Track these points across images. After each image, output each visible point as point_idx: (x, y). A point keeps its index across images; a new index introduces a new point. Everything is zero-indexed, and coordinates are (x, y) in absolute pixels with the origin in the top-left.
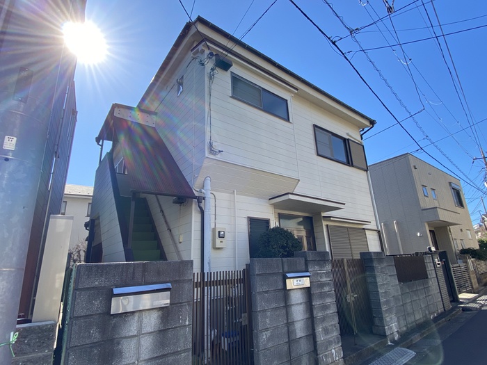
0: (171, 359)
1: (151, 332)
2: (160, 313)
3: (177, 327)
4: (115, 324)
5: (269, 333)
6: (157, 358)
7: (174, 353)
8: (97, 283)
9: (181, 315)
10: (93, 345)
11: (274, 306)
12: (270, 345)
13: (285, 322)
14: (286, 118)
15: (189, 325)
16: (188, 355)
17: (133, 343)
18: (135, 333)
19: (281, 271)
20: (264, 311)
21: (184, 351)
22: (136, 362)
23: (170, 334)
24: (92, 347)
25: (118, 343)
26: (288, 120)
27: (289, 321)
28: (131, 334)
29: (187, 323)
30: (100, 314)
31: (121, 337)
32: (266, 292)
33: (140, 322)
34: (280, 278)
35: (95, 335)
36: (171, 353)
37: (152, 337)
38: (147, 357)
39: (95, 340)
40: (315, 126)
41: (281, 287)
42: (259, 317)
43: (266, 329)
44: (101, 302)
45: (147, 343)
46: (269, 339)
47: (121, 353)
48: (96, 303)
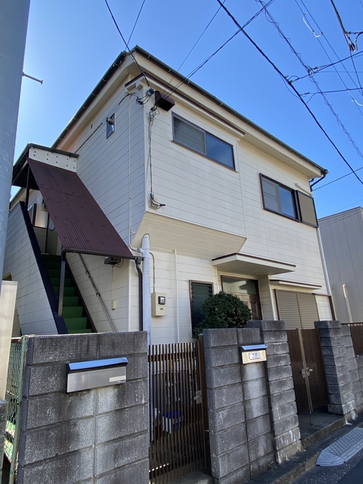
0: (128, 441)
1: (108, 412)
2: (116, 390)
3: (133, 407)
4: (71, 402)
5: (225, 413)
6: (114, 440)
7: (130, 435)
8: (51, 358)
9: (137, 393)
10: (50, 427)
11: (229, 382)
12: (227, 425)
13: (242, 400)
14: (232, 166)
15: (145, 404)
16: (145, 437)
17: (90, 424)
18: (92, 413)
19: (236, 343)
20: (220, 388)
21: (141, 433)
22: (93, 446)
23: (127, 414)
24: (48, 429)
25: (75, 425)
26: (233, 168)
27: (246, 399)
28: (87, 414)
29: (143, 402)
30: (55, 392)
31: (77, 418)
32: (222, 367)
33: (96, 401)
34: (235, 351)
35: (51, 416)
36: (128, 436)
37: (108, 417)
38: (104, 440)
39: (52, 422)
40: (261, 176)
41: (236, 361)
42: (215, 395)
43: (223, 409)
44: (56, 379)
45: (104, 424)
46: (225, 420)
47: (78, 435)
48: (52, 380)
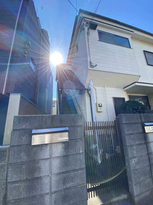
0: (72, 174)
1: (58, 157)
2: (63, 145)
3: (74, 154)
4: (35, 150)
5: (136, 160)
6: (63, 173)
7: (74, 170)
8: (24, 127)
9: (77, 147)
10: (22, 163)
11: (138, 142)
12: (138, 167)
13: (146, 152)
14: (129, 46)
15: (82, 153)
16: (83, 172)
17: (47, 163)
18: (48, 157)
19: (140, 121)
20: (132, 146)
21: (80, 169)
22: (50, 175)
23: (71, 158)
25: (38, 163)
27: (149, 152)
28: (46, 157)
29: (81, 152)
30: (26, 144)
31: (40, 159)
32: (132, 134)
33: (51, 150)
34: (140, 126)
35: (24, 157)
36: (72, 170)
37: (59, 160)
38: (56, 172)
39: (24, 160)
41: (141, 131)
42: (129, 150)
43: (135, 157)
44: (27, 138)
45: (56, 164)
46: (137, 164)
47: (40, 169)
48: (24, 138)
